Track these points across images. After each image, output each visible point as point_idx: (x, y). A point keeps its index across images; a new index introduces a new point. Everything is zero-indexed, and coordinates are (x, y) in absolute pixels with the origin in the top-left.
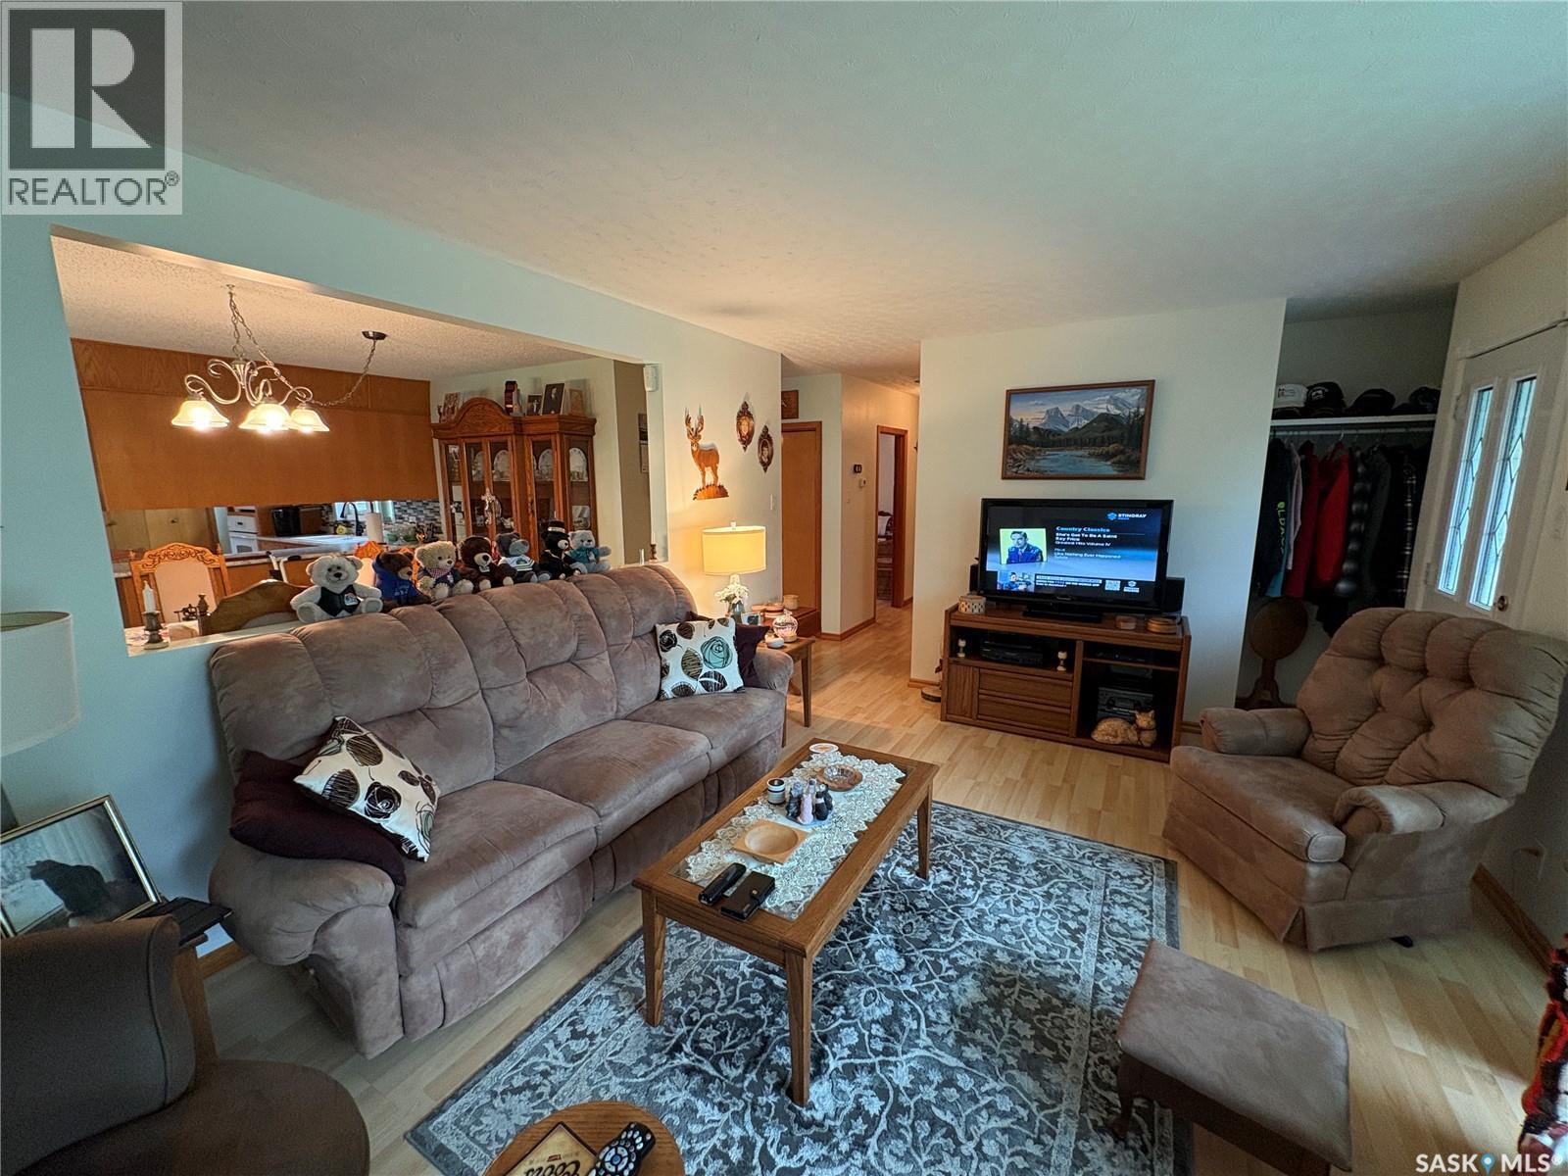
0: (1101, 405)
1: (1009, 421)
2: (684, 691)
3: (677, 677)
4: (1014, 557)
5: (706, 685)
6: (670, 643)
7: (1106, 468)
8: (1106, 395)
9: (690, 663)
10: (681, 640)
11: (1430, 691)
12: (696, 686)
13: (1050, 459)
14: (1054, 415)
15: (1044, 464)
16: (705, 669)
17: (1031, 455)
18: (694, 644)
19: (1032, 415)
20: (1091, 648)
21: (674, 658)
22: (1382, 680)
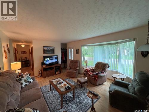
0: (51, 48)
1: (43, 49)
2: (26, 85)
3: (24, 84)
4: (47, 61)
5: (29, 83)
6: (21, 80)
7: (52, 53)
8: (51, 47)
9: (26, 81)
10: (23, 79)
11: (75, 64)
12: (28, 84)
13: (48, 52)
14: (47, 49)
15: (47, 53)
16: (28, 81)
17: (46, 52)
18: (25, 78)
19: (46, 49)
20: (55, 67)
21: (23, 81)
22: (73, 64)
